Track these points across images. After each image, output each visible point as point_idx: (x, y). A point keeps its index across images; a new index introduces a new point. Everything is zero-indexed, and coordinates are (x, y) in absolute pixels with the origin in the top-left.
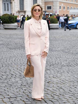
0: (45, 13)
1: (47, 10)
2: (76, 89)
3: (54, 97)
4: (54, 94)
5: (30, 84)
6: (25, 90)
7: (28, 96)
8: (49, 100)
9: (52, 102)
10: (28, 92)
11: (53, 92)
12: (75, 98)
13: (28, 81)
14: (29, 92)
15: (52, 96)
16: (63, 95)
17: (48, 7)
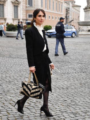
0: (26, 21)
1: (28, 18)
2: (52, 96)
3: (31, 105)
4: (31, 102)
5: (6, 92)
6: (1, 98)
7: (4, 104)
8: (26, 107)
9: (28, 109)
10: (4, 100)
11: (30, 100)
12: (51, 105)
13: (5, 89)
14: (6, 100)
15: (28, 103)
16: (39, 102)
17: (29, 15)
